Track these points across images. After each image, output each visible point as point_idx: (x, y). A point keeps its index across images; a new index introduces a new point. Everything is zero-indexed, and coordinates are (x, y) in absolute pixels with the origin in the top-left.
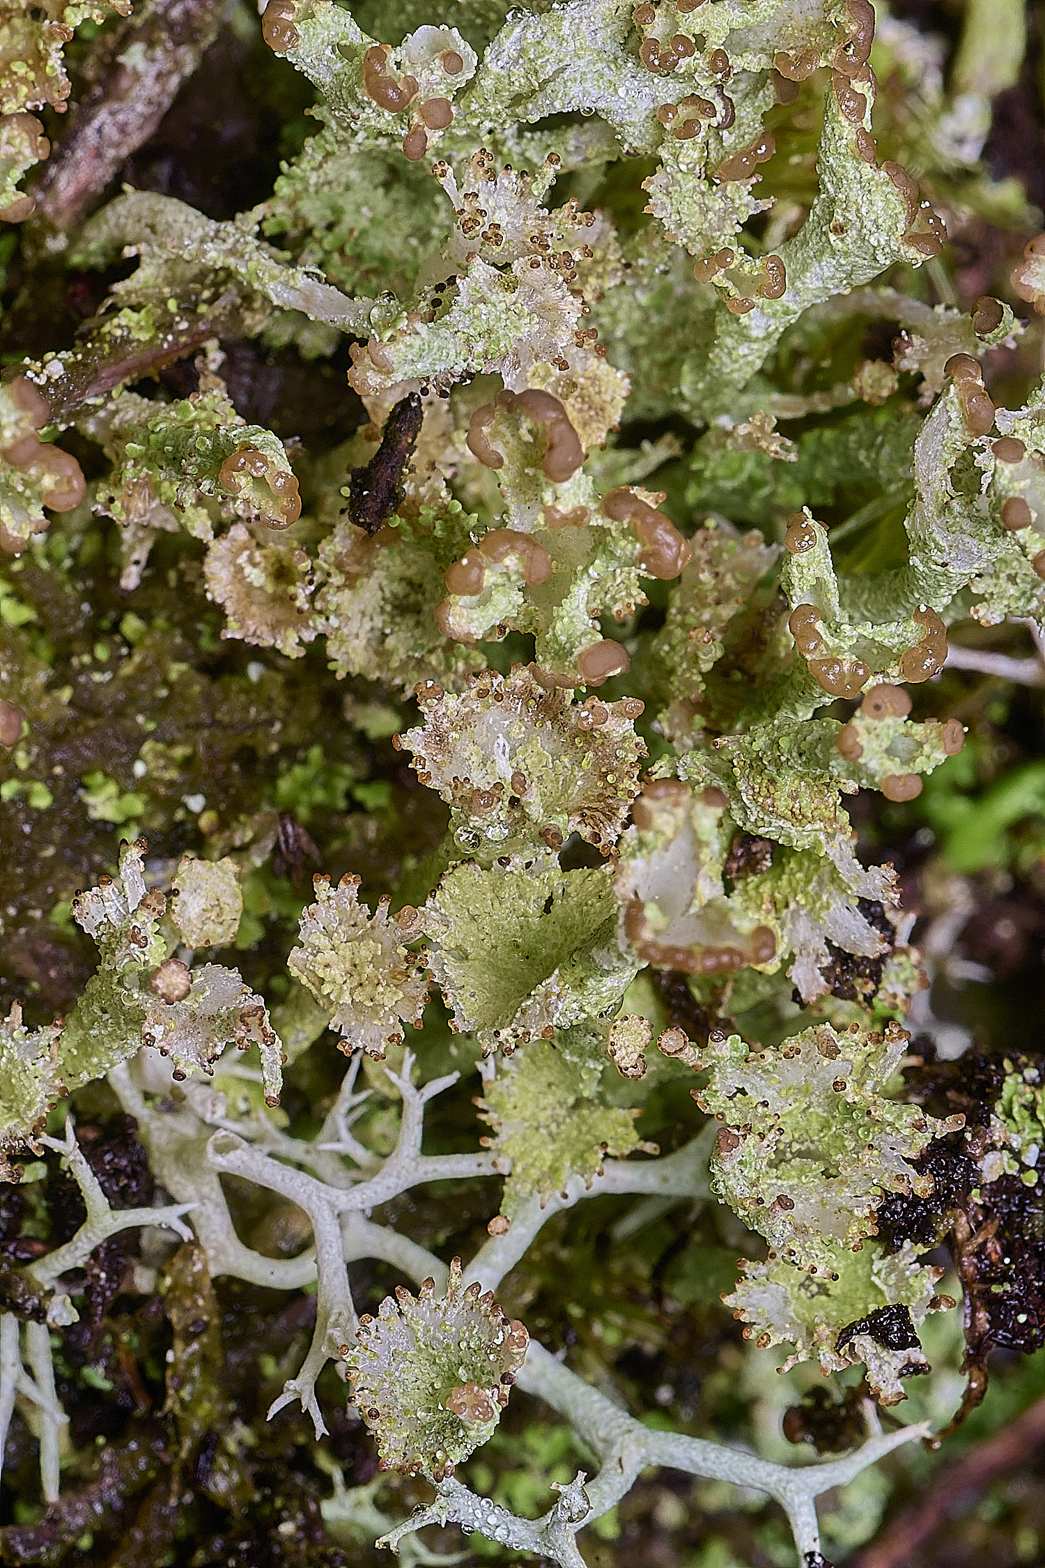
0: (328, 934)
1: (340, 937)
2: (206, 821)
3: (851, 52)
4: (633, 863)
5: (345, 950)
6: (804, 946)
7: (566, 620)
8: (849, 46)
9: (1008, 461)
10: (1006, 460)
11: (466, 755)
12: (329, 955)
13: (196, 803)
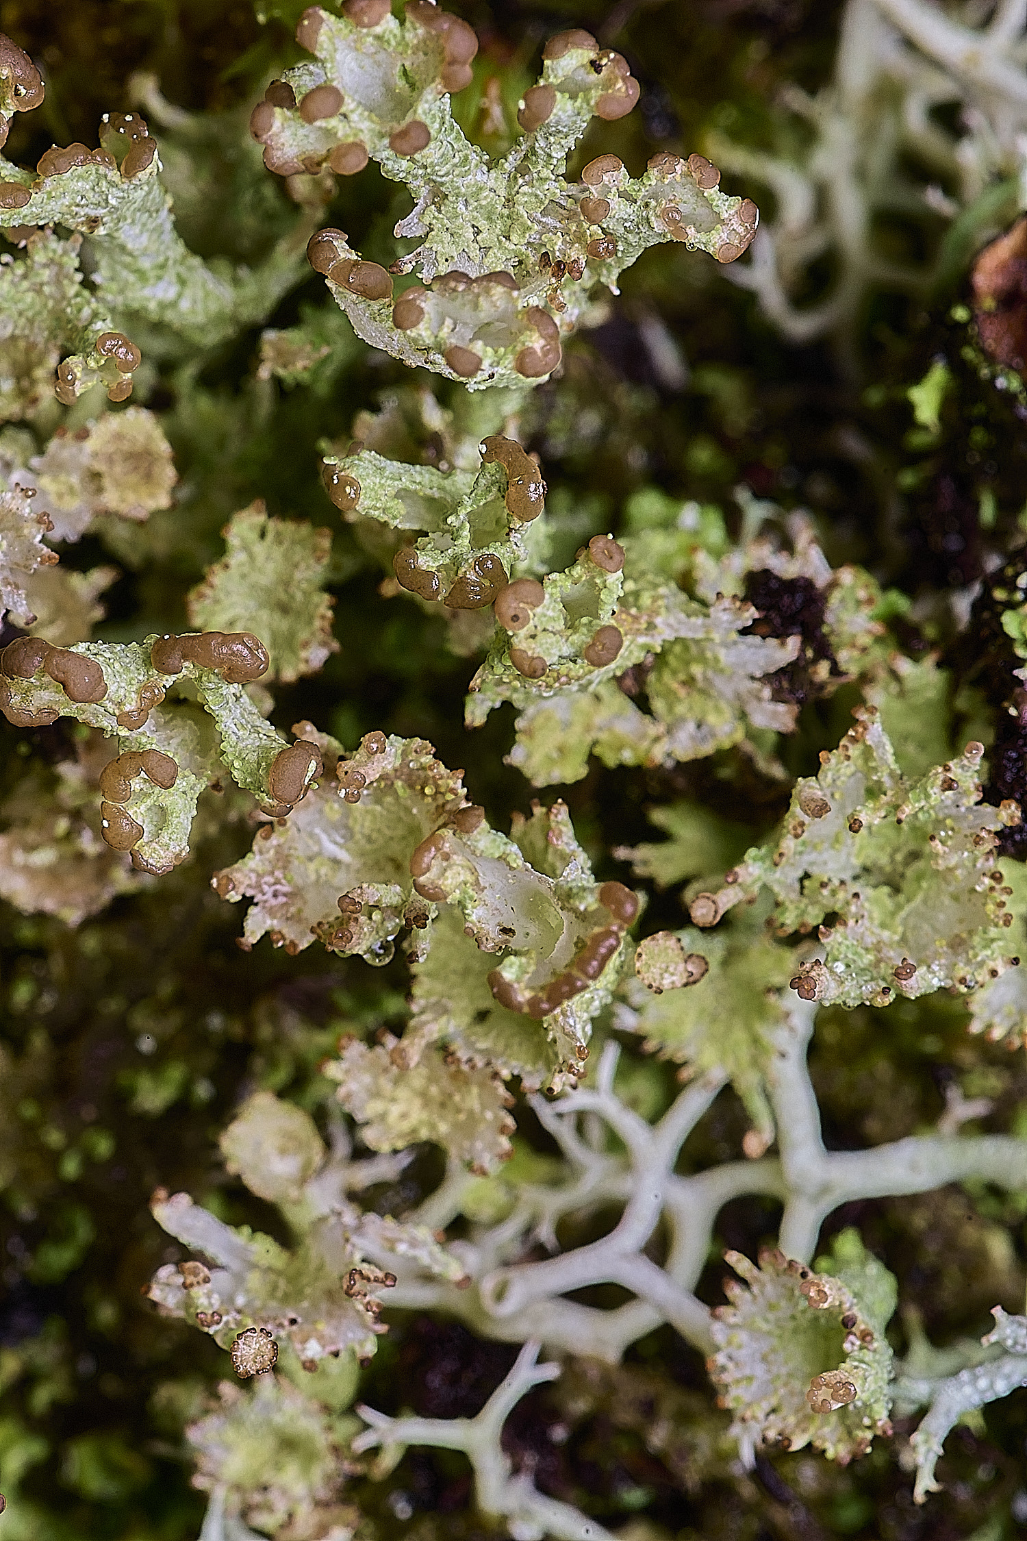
0: (375, 1094)
1: (385, 1084)
2: (237, 1029)
3: (23, 92)
4: (474, 918)
5: (402, 1093)
6: (738, 697)
7: (236, 764)
8: (17, 90)
9: (414, 325)
10: (414, 326)
11: (313, 877)
12: (395, 1110)
13: (216, 1022)
